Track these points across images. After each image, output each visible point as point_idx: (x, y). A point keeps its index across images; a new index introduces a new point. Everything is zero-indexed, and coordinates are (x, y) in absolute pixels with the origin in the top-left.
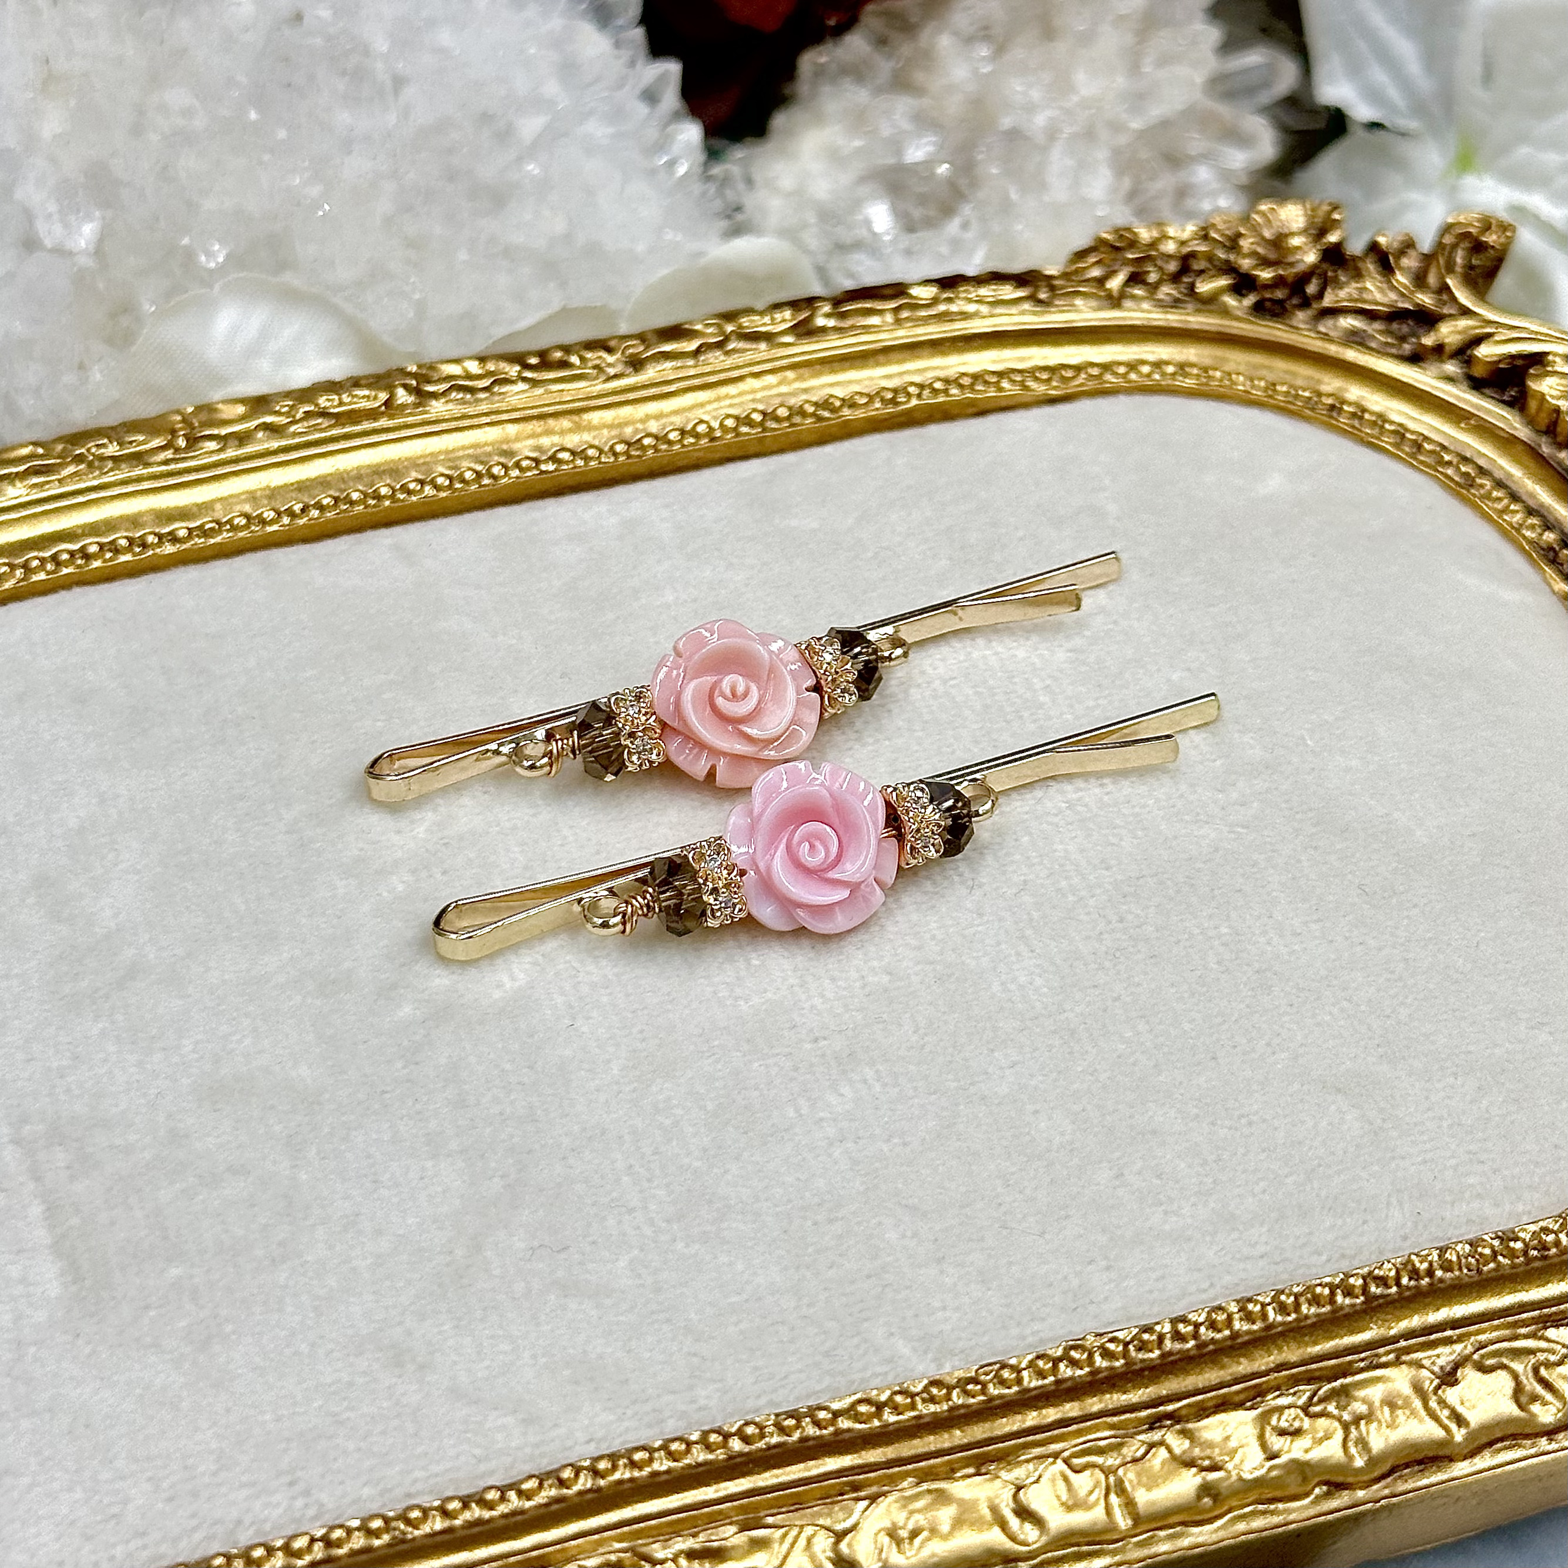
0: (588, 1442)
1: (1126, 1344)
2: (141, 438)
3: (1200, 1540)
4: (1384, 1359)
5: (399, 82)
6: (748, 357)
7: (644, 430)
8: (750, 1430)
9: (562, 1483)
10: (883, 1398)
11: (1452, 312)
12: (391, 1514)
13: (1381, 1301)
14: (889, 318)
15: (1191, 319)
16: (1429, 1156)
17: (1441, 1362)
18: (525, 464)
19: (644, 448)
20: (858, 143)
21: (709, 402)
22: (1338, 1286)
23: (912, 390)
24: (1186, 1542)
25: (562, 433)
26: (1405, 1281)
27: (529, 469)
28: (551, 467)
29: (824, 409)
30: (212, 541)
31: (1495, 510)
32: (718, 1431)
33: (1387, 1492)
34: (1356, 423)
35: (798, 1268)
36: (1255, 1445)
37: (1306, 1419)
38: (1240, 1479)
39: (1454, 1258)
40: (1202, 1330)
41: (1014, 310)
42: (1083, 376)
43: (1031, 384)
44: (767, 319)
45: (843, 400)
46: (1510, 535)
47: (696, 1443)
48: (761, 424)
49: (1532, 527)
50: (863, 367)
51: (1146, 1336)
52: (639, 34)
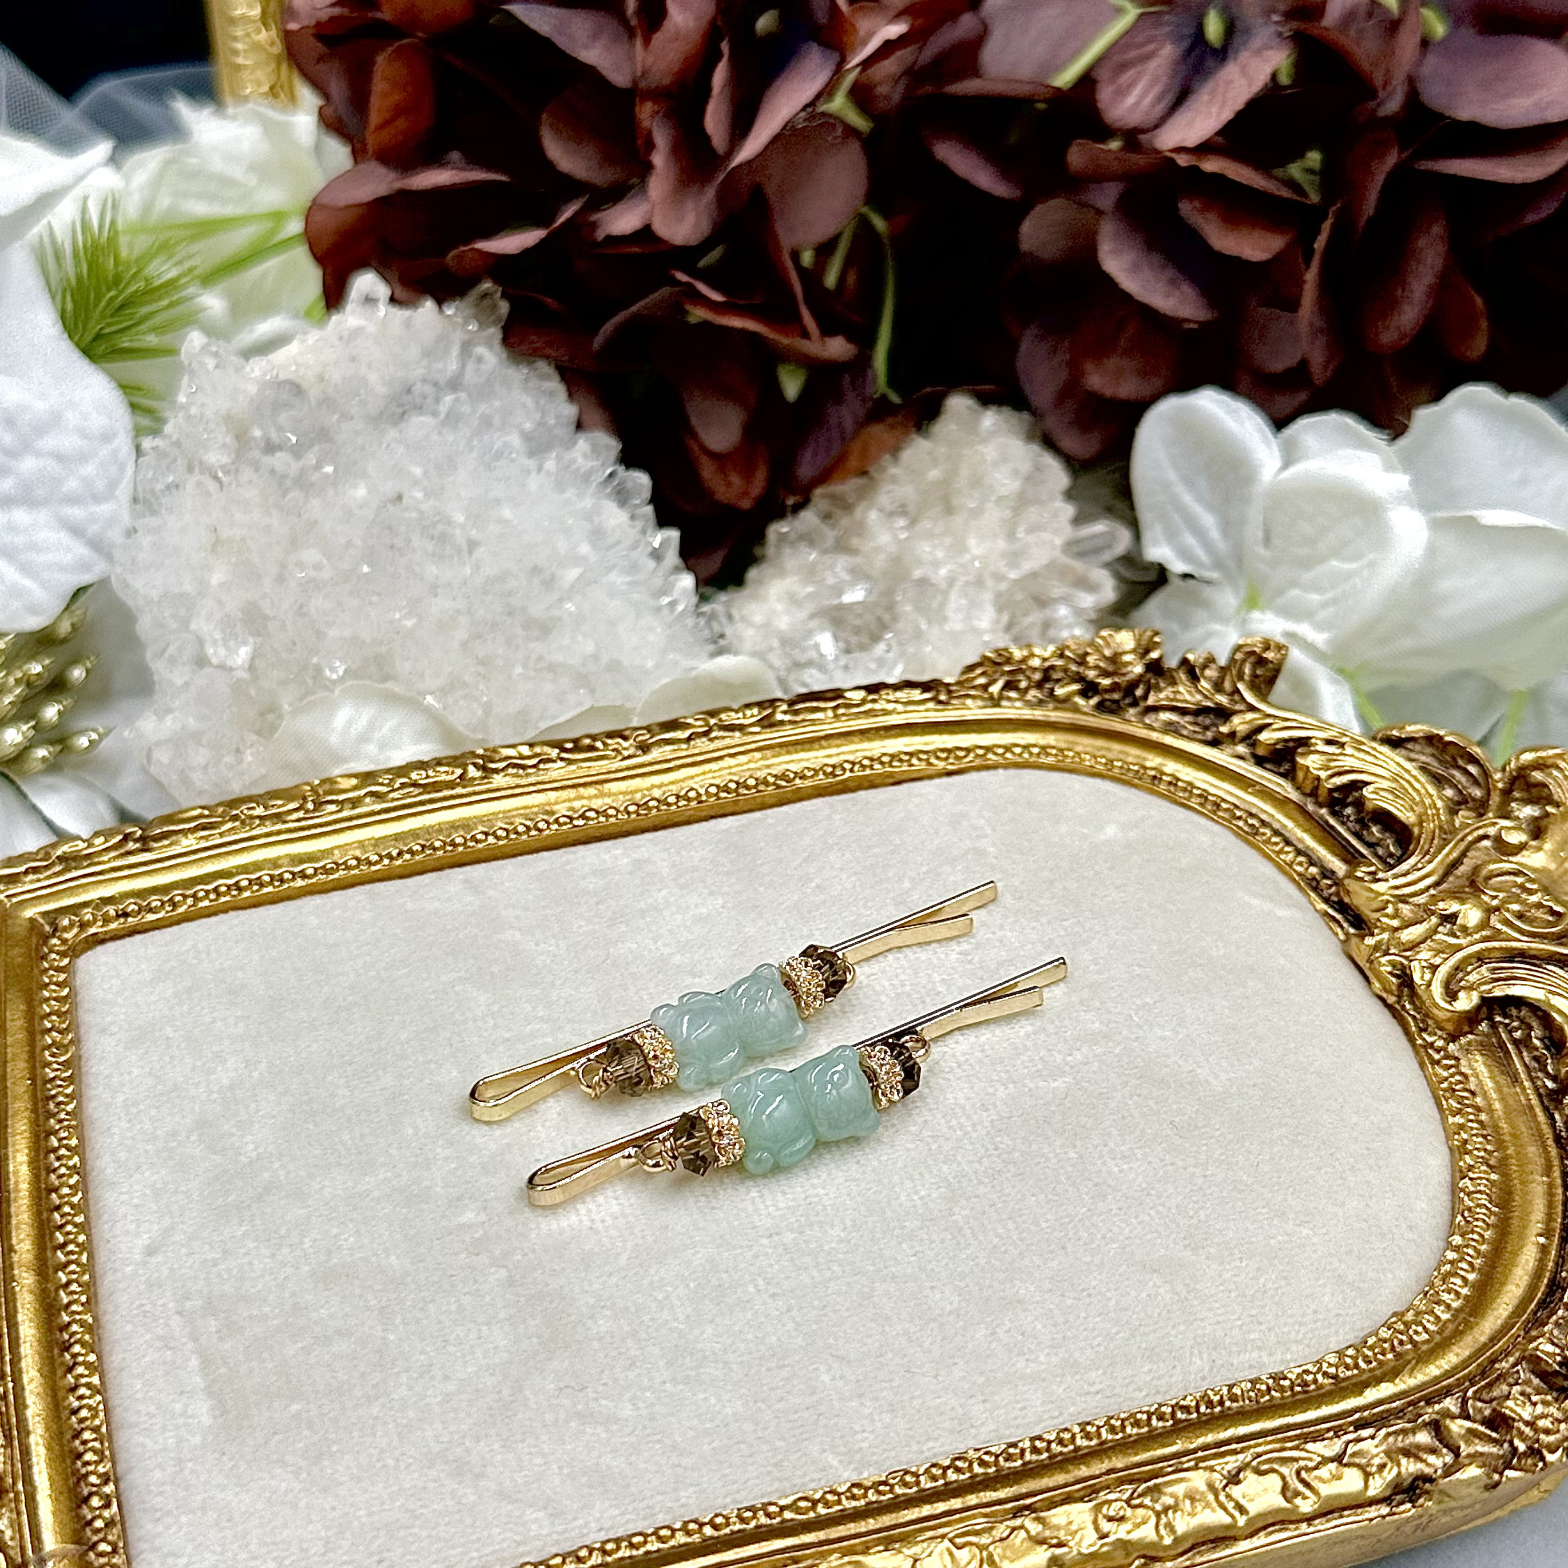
2: (280, 802)
6: (726, 742)
7: (652, 795)
11: (1242, 708)
14: (830, 714)
15: (1051, 714)
18: (562, 820)
19: (650, 809)
21: (698, 775)
23: (848, 766)
25: (589, 798)
27: (565, 824)
28: (581, 822)
29: (782, 780)
30: (330, 877)
41: (921, 708)
42: (972, 755)
43: (933, 760)
44: (741, 715)
45: (795, 773)
48: (736, 790)
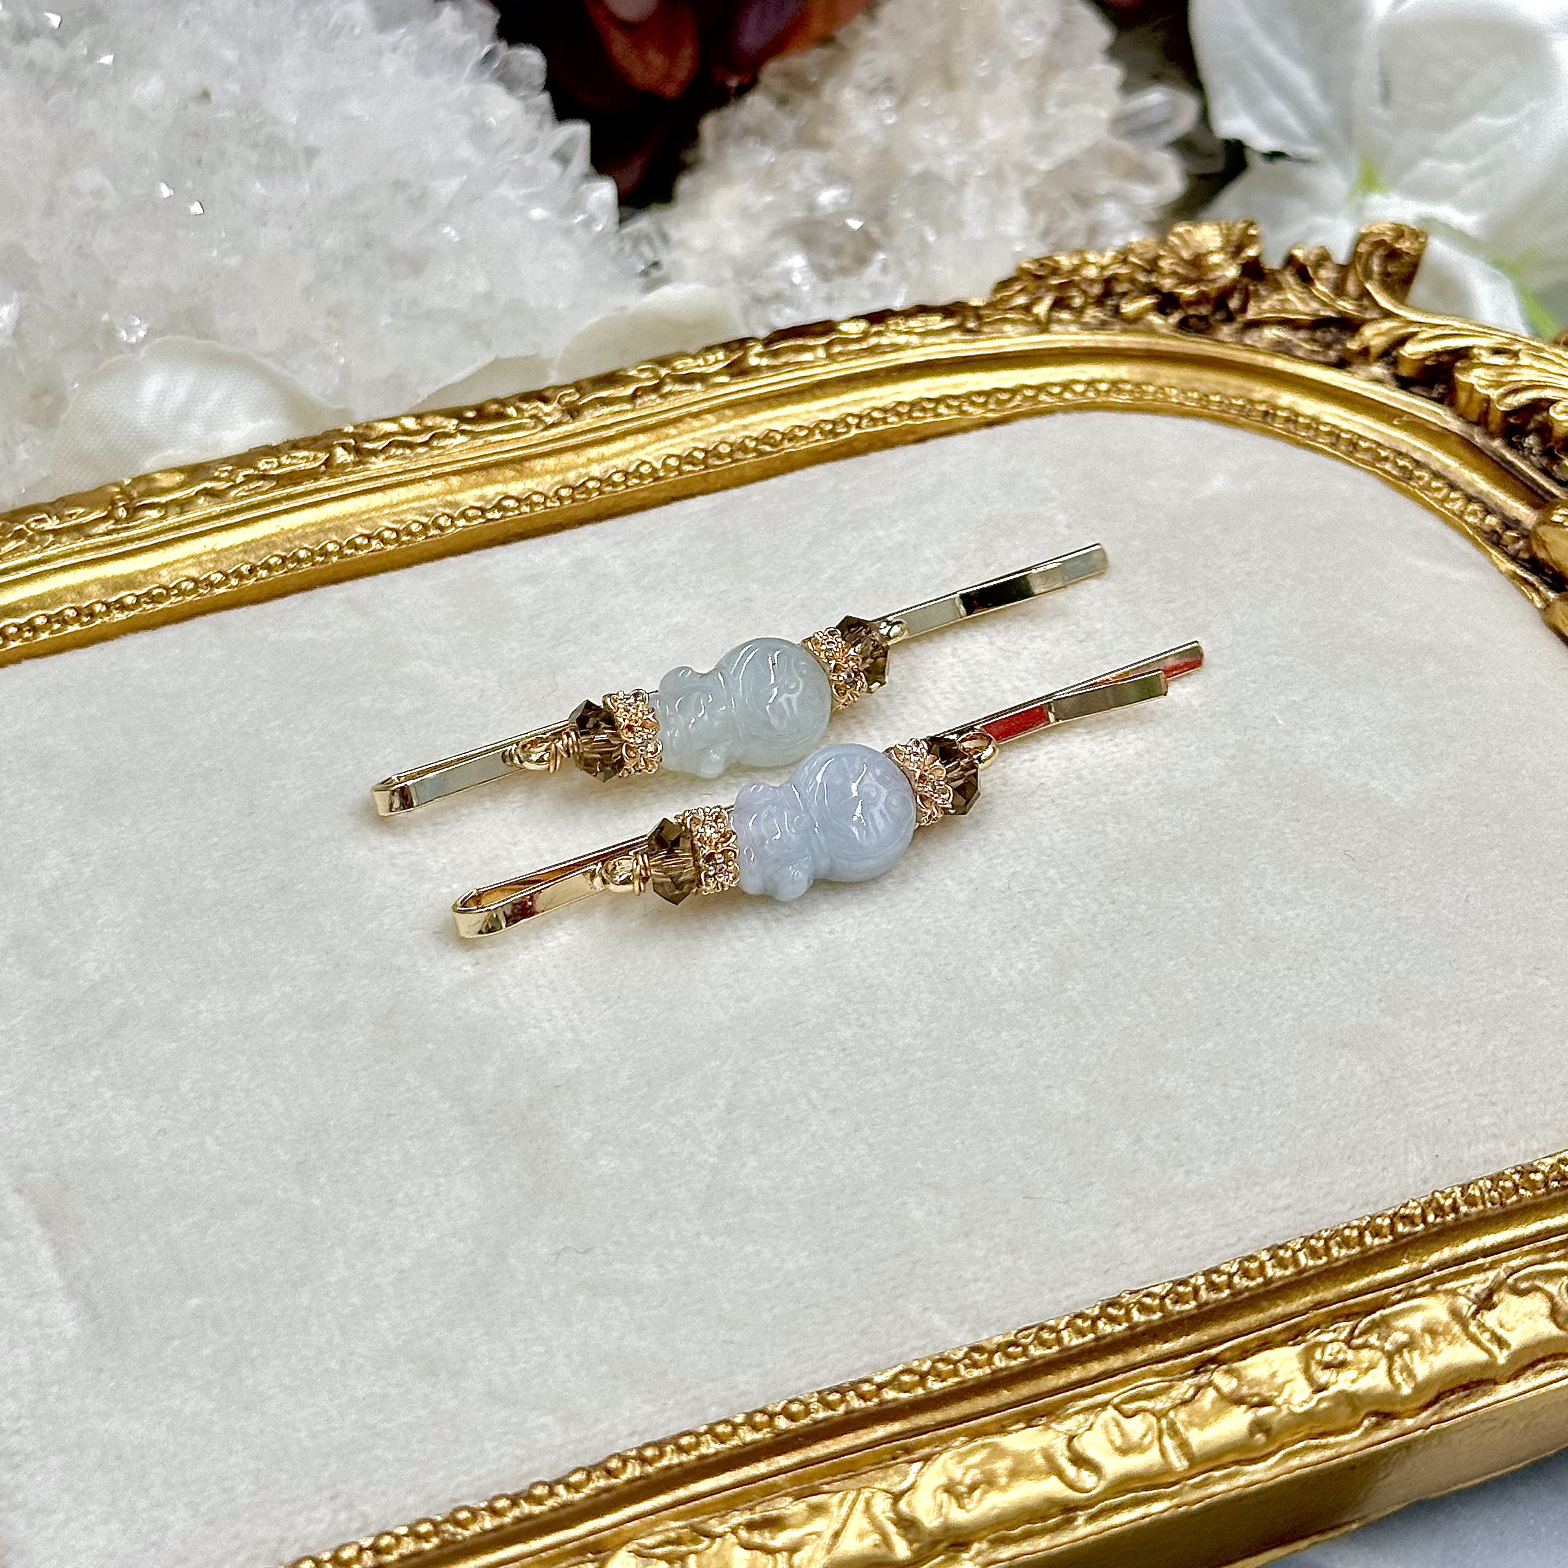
0: (633, 1434)
1: (1163, 1298)
2: (81, 510)
3: (1256, 1477)
4: (1420, 1290)
5: (311, 153)
6: (686, 398)
7: (587, 474)
8: (795, 1408)
9: (610, 1473)
10: (926, 1367)
11: (1375, 315)
12: (439, 1518)
13: (1410, 1238)
14: (821, 353)
15: (1119, 338)
16: (1442, 1101)
17: (1476, 1289)
18: (470, 513)
19: (589, 492)
20: (769, 199)
21: (649, 444)
22: (1365, 1229)
23: (850, 420)
24: (1242, 1481)
25: (505, 481)
26: (1431, 1218)
27: (475, 518)
28: (497, 515)
29: (765, 444)
30: (161, 606)
31: (1436, 500)
32: (763, 1411)
33: (1435, 1418)
34: (1291, 427)
35: (826, 1252)
36: (1301, 1379)
37: (1350, 1352)
38: (1291, 1413)
39: (1478, 1193)
40: (1236, 1279)
41: (944, 339)
42: (1019, 397)
43: (967, 407)
44: (701, 361)
45: (783, 434)
46: (1453, 521)
47: (742, 1424)
48: (704, 461)
49: (1474, 513)
50: (799, 402)
51: (1181, 1289)
52: (544, 99)
